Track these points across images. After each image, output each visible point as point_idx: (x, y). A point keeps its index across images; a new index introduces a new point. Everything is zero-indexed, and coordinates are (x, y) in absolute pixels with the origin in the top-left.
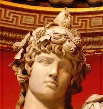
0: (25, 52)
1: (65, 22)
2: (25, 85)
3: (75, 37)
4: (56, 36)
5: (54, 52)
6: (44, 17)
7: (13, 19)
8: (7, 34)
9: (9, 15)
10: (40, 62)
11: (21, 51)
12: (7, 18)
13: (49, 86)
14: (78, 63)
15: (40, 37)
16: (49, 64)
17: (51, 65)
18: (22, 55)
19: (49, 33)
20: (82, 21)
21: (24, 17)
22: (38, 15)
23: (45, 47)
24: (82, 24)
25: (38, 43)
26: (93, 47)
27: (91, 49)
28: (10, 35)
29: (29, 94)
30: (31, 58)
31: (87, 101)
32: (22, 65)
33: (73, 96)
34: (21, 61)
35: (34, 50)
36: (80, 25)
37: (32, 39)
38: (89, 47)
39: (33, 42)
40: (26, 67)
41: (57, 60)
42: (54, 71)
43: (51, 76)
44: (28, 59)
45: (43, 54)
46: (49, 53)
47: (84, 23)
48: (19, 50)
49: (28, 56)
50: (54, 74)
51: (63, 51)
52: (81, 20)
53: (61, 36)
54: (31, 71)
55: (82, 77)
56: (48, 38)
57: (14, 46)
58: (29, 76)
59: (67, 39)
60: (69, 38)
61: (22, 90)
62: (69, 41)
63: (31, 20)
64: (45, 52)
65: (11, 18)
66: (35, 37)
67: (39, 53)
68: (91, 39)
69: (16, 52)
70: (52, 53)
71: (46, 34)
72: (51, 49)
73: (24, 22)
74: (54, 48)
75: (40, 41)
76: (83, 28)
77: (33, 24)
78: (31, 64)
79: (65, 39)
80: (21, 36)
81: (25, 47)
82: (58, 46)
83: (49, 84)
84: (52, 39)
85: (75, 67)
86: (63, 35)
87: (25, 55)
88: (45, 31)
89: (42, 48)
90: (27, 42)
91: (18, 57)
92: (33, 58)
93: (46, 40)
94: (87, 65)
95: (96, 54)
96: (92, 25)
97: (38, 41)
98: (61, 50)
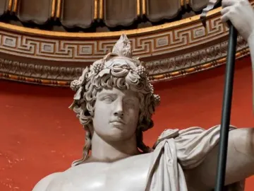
0: (84, 90)
1: (125, 51)
2: (90, 127)
3: (138, 66)
4: (117, 68)
5: (116, 87)
6: (103, 44)
7: (69, 51)
8: (65, 68)
9: (64, 47)
10: (103, 99)
11: (80, 90)
12: (62, 51)
13: (115, 126)
14: (145, 96)
15: (99, 71)
16: (113, 101)
17: (115, 102)
18: (82, 94)
19: (108, 66)
20: (146, 43)
21: (81, 46)
22: (95, 43)
23: (106, 82)
24: (146, 47)
25: (97, 79)
26: (162, 71)
27: (159, 74)
28: (68, 69)
29: (95, 136)
30: (91, 97)
31: (160, 137)
32: (83, 105)
33: (143, 133)
34: (82, 101)
35: (94, 86)
36: (143, 48)
37: (90, 74)
38: (156, 72)
39: (92, 79)
40: (88, 106)
41: (121, 95)
42: (119, 109)
43: (116, 114)
44: (88, 99)
45: (104, 91)
46: (111, 89)
47: (148, 45)
48: (77, 89)
49: (89, 95)
50: (120, 112)
51: (127, 84)
52: (144, 42)
53: (121, 67)
54: (94, 111)
55: (151, 110)
56: (107, 71)
57: (72, 86)
58: (93, 116)
59: (129, 70)
60: (130, 69)
61: (87, 133)
62: (132, 72)
63: (88, 50)
64: (106, 88)
65: (67, 50)
66: (94, 73)
67: (100, 90)
68: (158, 62)
69: (74, 92)
70: (114, 89)
71: (105, 67)
72: (113, 83)
73: (81, 53)
74: (116, 81)
75: (99, 77)
76: (148, 51)
77: (91, 53)
78: (93, 103)
79: (127, 71)
80: (80, 69)
81: (84, 85)
82: (120, 79)
83: (115, 123)
84: (113, 73)
85: (143, 99)
86: (124, 66)
87: (85, 94)
88: (104, 64)
89: (102, 85)
90: (85, 79)
91: (77, 97)
92: (94, 97)
93: (105, 75)
94: (155, 96)
95: (166, 78)
96: (157, 46)
97: (97, 77)
98: (124, 84)
